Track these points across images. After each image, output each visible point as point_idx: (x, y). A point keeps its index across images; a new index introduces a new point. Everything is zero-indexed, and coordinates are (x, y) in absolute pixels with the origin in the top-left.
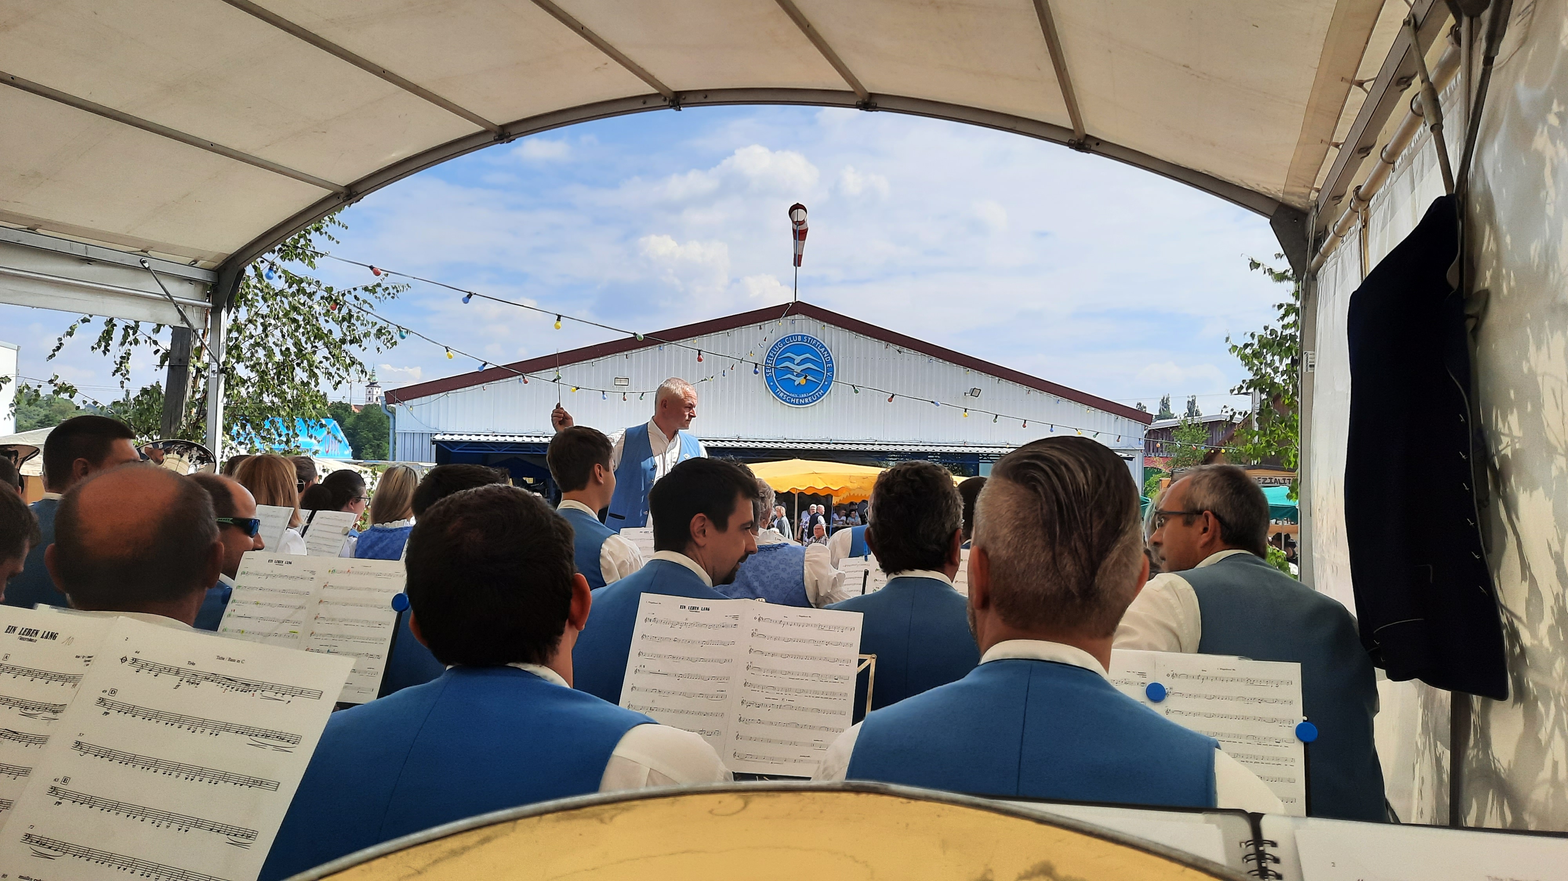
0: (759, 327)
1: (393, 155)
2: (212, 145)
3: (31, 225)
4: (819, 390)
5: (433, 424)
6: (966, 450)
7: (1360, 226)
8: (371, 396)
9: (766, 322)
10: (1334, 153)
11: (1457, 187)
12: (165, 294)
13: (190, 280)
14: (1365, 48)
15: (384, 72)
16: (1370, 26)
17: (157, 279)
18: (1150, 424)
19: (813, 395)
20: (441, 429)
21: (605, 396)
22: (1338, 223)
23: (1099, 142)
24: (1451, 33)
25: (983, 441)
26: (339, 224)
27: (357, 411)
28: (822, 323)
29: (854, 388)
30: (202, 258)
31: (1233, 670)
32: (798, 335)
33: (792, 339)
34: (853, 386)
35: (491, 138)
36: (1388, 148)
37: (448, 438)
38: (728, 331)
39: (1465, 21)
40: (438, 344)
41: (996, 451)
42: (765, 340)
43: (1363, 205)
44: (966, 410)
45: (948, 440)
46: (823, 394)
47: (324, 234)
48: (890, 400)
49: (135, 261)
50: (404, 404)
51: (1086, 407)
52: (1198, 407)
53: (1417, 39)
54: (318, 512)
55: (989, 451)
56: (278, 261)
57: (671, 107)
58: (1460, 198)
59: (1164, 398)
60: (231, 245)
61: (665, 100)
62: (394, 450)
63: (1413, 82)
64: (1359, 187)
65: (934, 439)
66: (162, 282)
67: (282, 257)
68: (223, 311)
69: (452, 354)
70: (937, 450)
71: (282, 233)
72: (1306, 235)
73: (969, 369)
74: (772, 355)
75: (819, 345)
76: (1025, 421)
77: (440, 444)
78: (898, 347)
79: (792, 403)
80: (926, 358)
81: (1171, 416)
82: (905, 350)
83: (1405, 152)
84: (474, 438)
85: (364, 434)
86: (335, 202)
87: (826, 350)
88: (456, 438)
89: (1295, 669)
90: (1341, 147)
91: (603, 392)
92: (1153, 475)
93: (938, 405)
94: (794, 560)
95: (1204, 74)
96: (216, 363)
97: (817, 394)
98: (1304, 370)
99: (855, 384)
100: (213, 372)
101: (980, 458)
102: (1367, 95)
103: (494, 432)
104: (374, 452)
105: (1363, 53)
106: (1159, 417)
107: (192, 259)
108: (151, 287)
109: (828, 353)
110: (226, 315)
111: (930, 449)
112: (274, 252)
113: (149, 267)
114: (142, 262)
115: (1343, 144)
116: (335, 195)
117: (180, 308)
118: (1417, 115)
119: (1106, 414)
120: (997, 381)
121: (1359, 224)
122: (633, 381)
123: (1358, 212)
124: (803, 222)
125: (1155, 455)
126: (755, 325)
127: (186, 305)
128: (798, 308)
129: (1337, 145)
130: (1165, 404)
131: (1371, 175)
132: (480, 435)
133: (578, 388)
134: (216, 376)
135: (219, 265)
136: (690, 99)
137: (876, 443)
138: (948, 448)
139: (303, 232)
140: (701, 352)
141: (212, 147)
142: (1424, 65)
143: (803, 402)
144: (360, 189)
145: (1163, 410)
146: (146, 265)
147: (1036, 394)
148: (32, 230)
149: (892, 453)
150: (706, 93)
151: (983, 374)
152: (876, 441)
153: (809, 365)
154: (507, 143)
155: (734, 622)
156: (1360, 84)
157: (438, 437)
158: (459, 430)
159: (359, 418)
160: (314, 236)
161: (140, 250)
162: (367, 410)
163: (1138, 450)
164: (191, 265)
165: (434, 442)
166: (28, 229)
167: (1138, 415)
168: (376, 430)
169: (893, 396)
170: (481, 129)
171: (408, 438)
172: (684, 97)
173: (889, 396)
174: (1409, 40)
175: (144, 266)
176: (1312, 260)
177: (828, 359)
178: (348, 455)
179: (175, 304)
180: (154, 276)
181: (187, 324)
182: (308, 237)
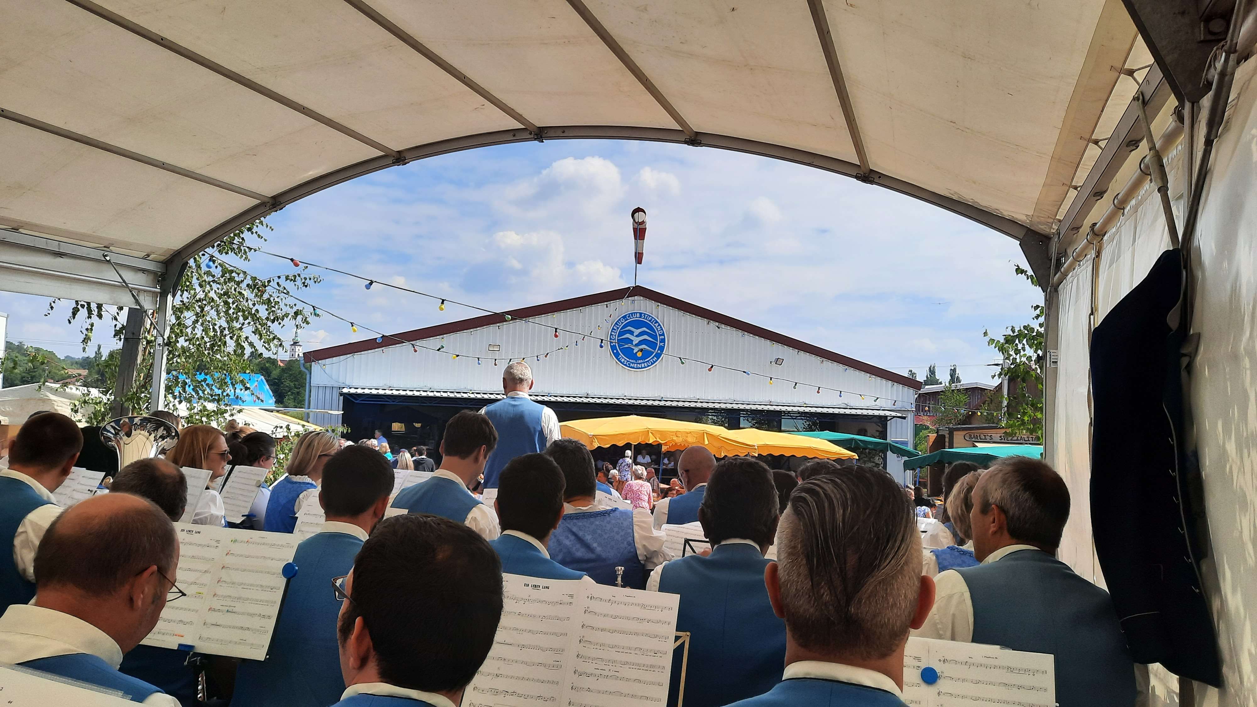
0: (605, 306)
1: (310, 173)
2: (163, 164)
3: (15, 226)
4: (653, 358)
5: (341, 380)
6: (772, 408)
7: (1094, 256)
8: (294, 353)
9: (612, 302)
10: (1073, 194)
11: (1182, 243)
12: (122, 281)
13: (143, 271)
14: (1100, 115)
15: (304, 109)
16: (1105, 98)
17: (115, 269)
18: (920, 390)
19: (648, 361)
20: (347, 383)
21: (480, 362)
22: (1077, 250)
23: (881, 175)
24: (1175, 113)
25: (785, 401)
26: (267, 226)
27: (282, 365)
28: (656, 303)
29: (681, 359)
30: (153, 253)
31: (996, 658)
32: (637, 313)
33: (632, 316)
34: (680, 358)
35: (390, 161)
36: (1119, 197)
37: (353, 391)
38: (581, 308)
39: (1188, 105)
40: (345, 320)
41: (795, 409)
42: (610, 317)
43: (1098, 238)
44: (771, 378)
45: (756, 399)
46: (656, 361)
47: (255, 234)
48: (710, 370)
49: (98, 255)
50: (319, 363)
51: (868, 375)
52: (958, 374)
53: (1144, 112)
54: (237, 466)
55: (790, 409)
56: (216, 254)
57: (535, 139)
58: (1185, 253)
59: (931, 366)
60: (177, 242)
61: (531, 134)
62: (310, 396)
63: (1140, 144)
64: (1095, 224)
65: (745, 399)
66: (120, 272)
67: (219, 251)
68: (169, 295)
69: (356, 329)
70: (748, 407)
71: (219, 233)
72: (1049, 255)
73: (775, 343)
74: (616, 328)
75: (653, 321)
76: (819, 388)
77: (346, 395)
78: (717, 324)
79: (632, 367)
80: (740, 333)
81: (937, 382)
82: (723, 326)
83: (1133, 202)
84: (374, 392)
85: (287, 383)
86: (263, 209)
87: (659, 325)
88: (360, 391)
89: (1049, 659)
90: (1079, 189)
91: (478, 358)
92: (923, 431)
93: (748, 374)
94: (626, 524)
95: (968, 129)
96: (161, 338)
97: (651, 360)
98: (1048, 366)
99: (682, 357)
100: (159, 344)
101: (783, 414)
102: (1101, 151)
103: (390, 387)
104: (295, 399)
105: (1099, 118)
106: (927, 383)
107: (146, 254)
108: (111, 276)
109: (661, 327)
110: (172, 299)
111: (742, 407)
112: (213, 247)
113: (110, 260)
114: (105, 256)
115: (1081, 187)
116: (262, 204)
117: (135, 293)
118: (1145, 173)
119: (884, 381)
120: (797, 352)
121: (1092, 254)
122: (503, 348)
123: (1093, 244)
124: (643, 222)
125: (924, 415)
126: (602, 304)
127: (139, 291)
128: (638, 291)
129: (1076, 188)
130: (932, 371)
131: (1105, 216)
132: (378, 389)
133: (458, 356)
134: (161, 348)
135: (167, 258)
136: (552, 133)
137: (699, 401)
138: (757, 406)
139: (237, 232)
140: (558, 330)
141: (162, 166)
142: (1150, 132)
143: (640, 367)
144: (282, 200)
145: (930, 376)
146: (108, 258)
147: (829, 365)
148: (15, 230)
149: (711, 409)
150: (564, 129)
151: (785, 346)
152: (699, 399)
153: (646, 337)
154: (403, 165)
155: (569, 600)
156: (1096, 142)
157: (345, 390)
158: (362, 384)
159: (283, 370)
160: (246, 235)
161: (103, 246)
162: (290, 365)
163: (911, 411)
164: (144, 258)
165: (342, 394)
166: (12, 229)
167: (909, 382)
168: (297, 380)
169: (712, 367)
170: (381, 153)
171: (321, 390)
172: (546, 132)
173: (709, 366)
174: (1138, 111)
175: (105, 259)
176: (1055, 275)
177: (661, 332)
178: (271, 404)
179: (130, 290)
180: (114, 268)
181: (139, 306)
182: (242, 236)
